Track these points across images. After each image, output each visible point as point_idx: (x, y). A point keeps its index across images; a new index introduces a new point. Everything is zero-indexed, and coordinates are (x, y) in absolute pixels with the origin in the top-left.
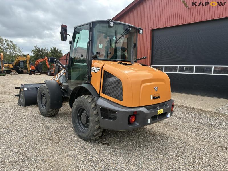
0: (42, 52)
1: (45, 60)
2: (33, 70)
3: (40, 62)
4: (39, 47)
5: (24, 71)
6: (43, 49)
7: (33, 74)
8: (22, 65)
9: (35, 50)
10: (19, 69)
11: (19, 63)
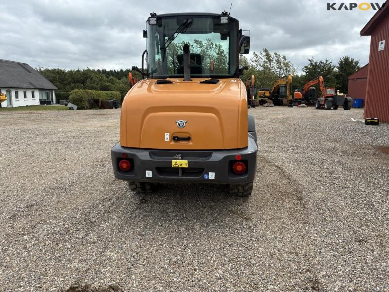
0: (319, 67)
1: (319, 81)
2: (300, 99)
3: (311, 86)
4: (315, 60)
5: (285, 101)
6: (322, 63)
7: (294, 106)
8: (282, 91)
9: (309, 67)
10: (279, 99)
11: (279, 89)
